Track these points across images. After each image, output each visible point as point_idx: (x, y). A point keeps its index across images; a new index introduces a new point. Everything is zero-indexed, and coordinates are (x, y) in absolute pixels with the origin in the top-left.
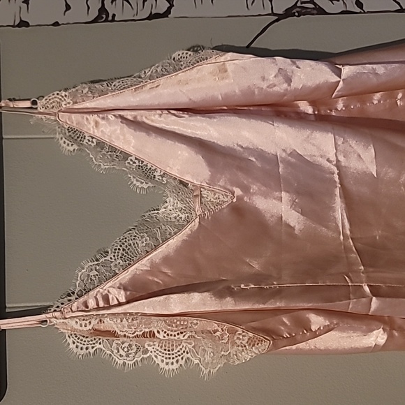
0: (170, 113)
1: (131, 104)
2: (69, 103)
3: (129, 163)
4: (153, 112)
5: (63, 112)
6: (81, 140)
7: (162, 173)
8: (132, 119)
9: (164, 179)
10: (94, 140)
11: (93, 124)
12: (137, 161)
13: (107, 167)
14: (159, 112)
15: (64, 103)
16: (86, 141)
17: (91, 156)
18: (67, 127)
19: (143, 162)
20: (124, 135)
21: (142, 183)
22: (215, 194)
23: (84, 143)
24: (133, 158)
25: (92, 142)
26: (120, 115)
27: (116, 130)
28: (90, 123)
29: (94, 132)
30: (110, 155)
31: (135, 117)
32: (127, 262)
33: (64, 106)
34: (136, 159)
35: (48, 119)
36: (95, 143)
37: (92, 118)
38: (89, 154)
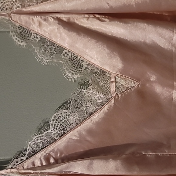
0: (95, 17)
1: (66, 9)
2: (19, 7)
3: (64, 55)
4: (82, 16)
5: (14, 13)
6: (28, 36)
7: (88, 63)
8: (66, 21)
9: (89, 67)
10: (38, 37)
11: (37, 24)
12: (69, 53)
13: (48, 61)
14: (87, 16)
15: (15, 6)
16: (32, 37)
17: (36, 51)
18: (18, 25)
19: (74, 54)
20: (60, 34)
21: (73, 74)
22: (126, 81)
23: (31, 38)
24: (67, 51)
25: (37, 38)
26: (57, 17)
27: (54, 30)
28: (35, 23)
29: (38, 30)
30: (50, 49)
31: (69, 19)
32: (63, 131)
33: (15, 9)
34: (69, 51)
35: (4, 19)
36: (39, 39)
37: (37, 19)
38: (34, 49)
